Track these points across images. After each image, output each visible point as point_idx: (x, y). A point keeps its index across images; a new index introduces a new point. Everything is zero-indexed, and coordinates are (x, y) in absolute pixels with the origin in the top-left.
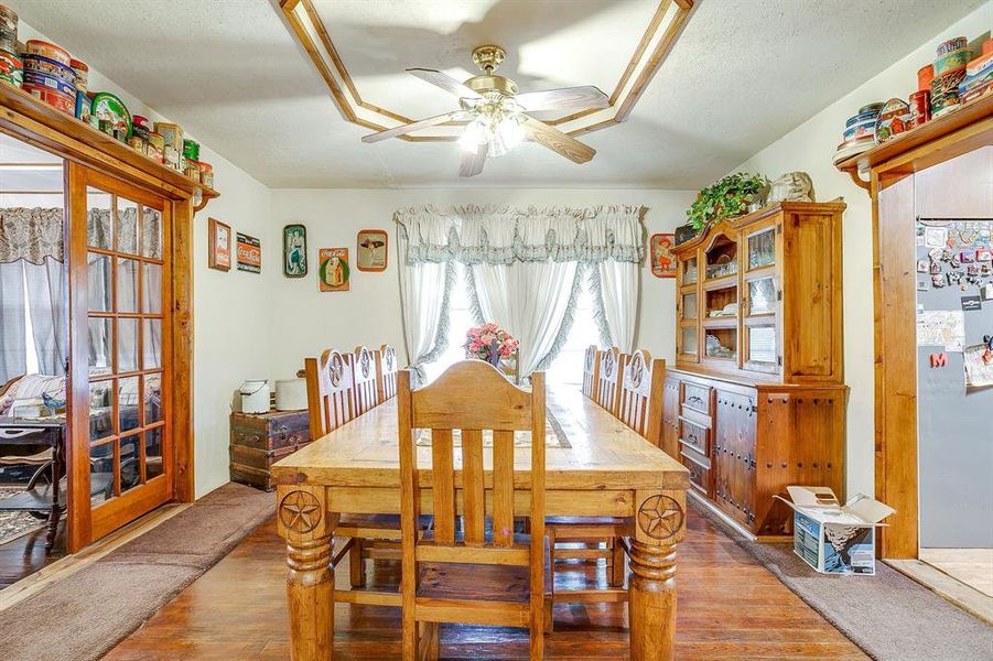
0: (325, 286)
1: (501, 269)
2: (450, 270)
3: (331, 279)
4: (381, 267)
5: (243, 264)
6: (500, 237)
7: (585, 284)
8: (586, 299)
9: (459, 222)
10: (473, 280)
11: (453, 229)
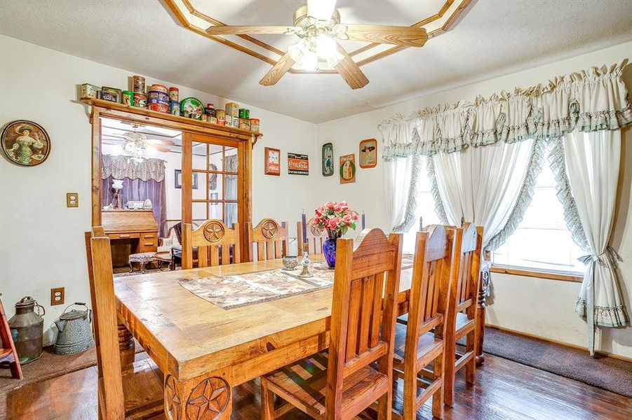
0: (343, 180)
1: (456, 156)
2: (415, 162)
3: (346, 175)
4: (373, 164)
5: (292, 171)
6: (452, 129)
7: (546, 162)
8: (547, 177)
9: (419, 123)
10: (433, 168)
11: (415, 129)
